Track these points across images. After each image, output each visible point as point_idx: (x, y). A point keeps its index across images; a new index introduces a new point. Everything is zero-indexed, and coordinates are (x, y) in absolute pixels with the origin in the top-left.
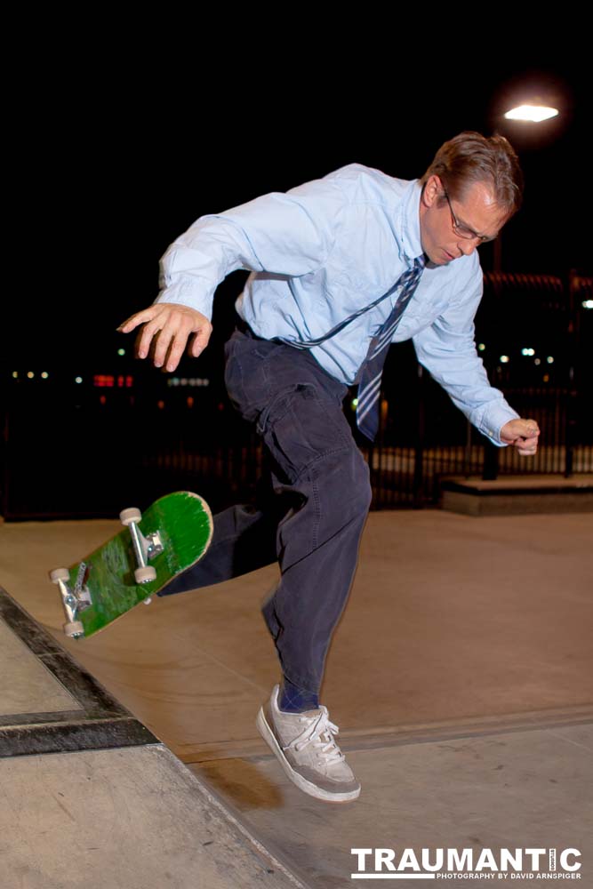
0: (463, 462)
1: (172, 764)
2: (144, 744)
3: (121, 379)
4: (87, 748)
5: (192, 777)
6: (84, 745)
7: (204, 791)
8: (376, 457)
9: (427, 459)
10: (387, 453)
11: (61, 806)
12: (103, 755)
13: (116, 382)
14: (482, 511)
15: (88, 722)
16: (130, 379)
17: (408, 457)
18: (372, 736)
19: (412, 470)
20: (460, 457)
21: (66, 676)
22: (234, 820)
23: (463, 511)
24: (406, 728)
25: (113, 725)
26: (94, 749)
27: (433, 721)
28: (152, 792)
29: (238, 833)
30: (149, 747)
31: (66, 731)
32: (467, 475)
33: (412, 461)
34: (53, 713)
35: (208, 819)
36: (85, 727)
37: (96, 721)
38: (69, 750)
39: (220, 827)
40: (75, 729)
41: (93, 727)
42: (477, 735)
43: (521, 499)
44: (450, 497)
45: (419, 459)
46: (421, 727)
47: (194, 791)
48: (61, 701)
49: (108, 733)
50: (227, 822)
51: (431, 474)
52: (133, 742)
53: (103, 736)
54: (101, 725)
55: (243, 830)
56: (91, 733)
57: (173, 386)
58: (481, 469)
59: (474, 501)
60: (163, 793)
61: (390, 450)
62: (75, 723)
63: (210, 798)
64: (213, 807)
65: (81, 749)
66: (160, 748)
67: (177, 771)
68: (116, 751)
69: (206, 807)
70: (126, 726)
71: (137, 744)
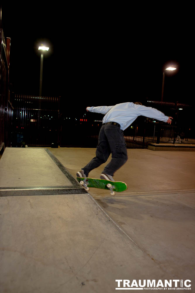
0: (153, 140)
1: (91, 198)
2: (85, 193)
3: (85, 120)
4: (73, 194)
5: (95, 201)
6: (73, 193)
7: (97, 204)
8: (135, 138)
9: (146, 139)
10: (137, 137)
11: (68, 205)
12: (76, 195)
13: (84, 120)
14: (156, 150)
15: (74, 188)
16: (86, 120)
17: (142, 138)
18: (131, 194)
19: (142, 141)
20: (152, 139)
21: (70, 179)
22: (103, 210)
23: (152, 149)
24: (138, 193)
25: (79, 189)
26: (75, 194)
27: (144, 192)
28: (86, 203)
29: (104, 213)
30: (86, 194)
31: (69, 190)
32: (153, 143)
33: (142, 139)
34: (67, 186)
35: (97, 209)
36: (73, 189)
37: (76, 188)
38: (70, 194)
39: (100, 211)
40: (71, 190)
41: (75, 189)
42: (152, 195)
43: (164, 148)
44: (149, 147)
45: (144, 139)
46: (142, 192)
47: (95, 203)
48: (69, 183)
49: (78, 191)
50: (101, 210)
51: (146, 142)
52: (83, 193)
53: (77, 191)
54: (76, 189)
55: (104, 212)
56: (75, 191)
57: (95, 122)
58: (156, 141)
59: (154, 148)
60: (88, 203)
61: (138, 137)
62: (71, 188)
63: (98, 205)
64: (99, 207)
65: (72, 194)
66: (88, 194)
67: (92, 199)
68: (79, 195)
69: (97, 207)
70: (82, 189)
71: (84, 193)
